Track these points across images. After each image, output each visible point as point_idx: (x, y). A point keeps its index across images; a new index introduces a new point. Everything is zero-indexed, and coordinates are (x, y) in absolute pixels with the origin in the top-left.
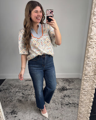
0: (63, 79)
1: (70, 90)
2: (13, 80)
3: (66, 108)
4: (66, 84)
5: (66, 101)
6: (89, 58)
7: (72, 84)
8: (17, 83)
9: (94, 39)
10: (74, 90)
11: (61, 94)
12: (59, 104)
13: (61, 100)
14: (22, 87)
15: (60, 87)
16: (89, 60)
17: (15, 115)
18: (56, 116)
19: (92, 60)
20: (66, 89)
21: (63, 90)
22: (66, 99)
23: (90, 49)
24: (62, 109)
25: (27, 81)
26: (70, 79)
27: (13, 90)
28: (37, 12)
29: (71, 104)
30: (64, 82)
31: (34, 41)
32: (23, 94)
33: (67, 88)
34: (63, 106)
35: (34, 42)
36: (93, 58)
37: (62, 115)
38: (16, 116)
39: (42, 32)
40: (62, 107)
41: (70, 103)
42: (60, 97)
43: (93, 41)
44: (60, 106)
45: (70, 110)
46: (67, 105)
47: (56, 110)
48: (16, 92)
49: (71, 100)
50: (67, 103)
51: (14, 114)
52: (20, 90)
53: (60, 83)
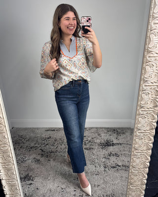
0: (108, 128)
1: (120, 146)
2: (26, 129)
3: (111, 172)
4: (112, 136)
5: (111, 162)
6: (147, 81)
7: (123, 136)
8: (32, 135)
9: (153, 53)
10: (125, 145)
11: (104, 151)
12: (100, 166)
13: (104, 160)
14: (40, 141)
15: (102, 140)
16: (147, 84)
17: (30, 182)
18: (96, 184)
19: (151, 84)
20: (113, 144)
21: (108, 146)
22: (113, 159)
23: (147, 67)
24: (106, 174)
25: (49, 132)
26: (119, 128)
27: (26, 145)
28: (68, 19)
29: (120, 166)
30: (110, 133)
31: (65, 61)
32: (42, 151)
33: (114, 142)
34: (107, 169)
35: (64, 63)
36: (152, 81)
37: (105, 182)
38: (31, 184)
39: (77, 49)
40: (105, 171)
41: (118, 165)
42: (102, 156)
43: (152, 55)
44: (102, 168)
45: (117, 174)
46: (114, 167)
47: (96, 175)
48: (31, 148)
49: (121, 161)
50: (114, 165)
51: (29, 180)
52: (37, 145)
53: (103, 135)
